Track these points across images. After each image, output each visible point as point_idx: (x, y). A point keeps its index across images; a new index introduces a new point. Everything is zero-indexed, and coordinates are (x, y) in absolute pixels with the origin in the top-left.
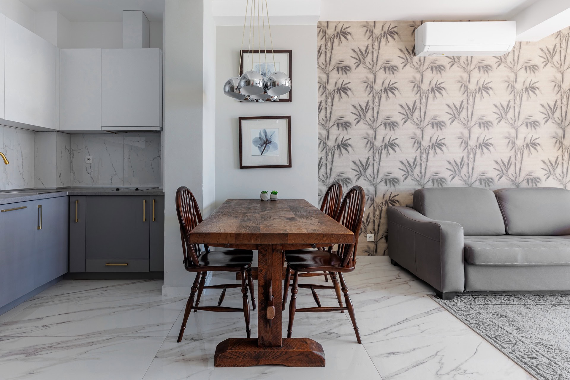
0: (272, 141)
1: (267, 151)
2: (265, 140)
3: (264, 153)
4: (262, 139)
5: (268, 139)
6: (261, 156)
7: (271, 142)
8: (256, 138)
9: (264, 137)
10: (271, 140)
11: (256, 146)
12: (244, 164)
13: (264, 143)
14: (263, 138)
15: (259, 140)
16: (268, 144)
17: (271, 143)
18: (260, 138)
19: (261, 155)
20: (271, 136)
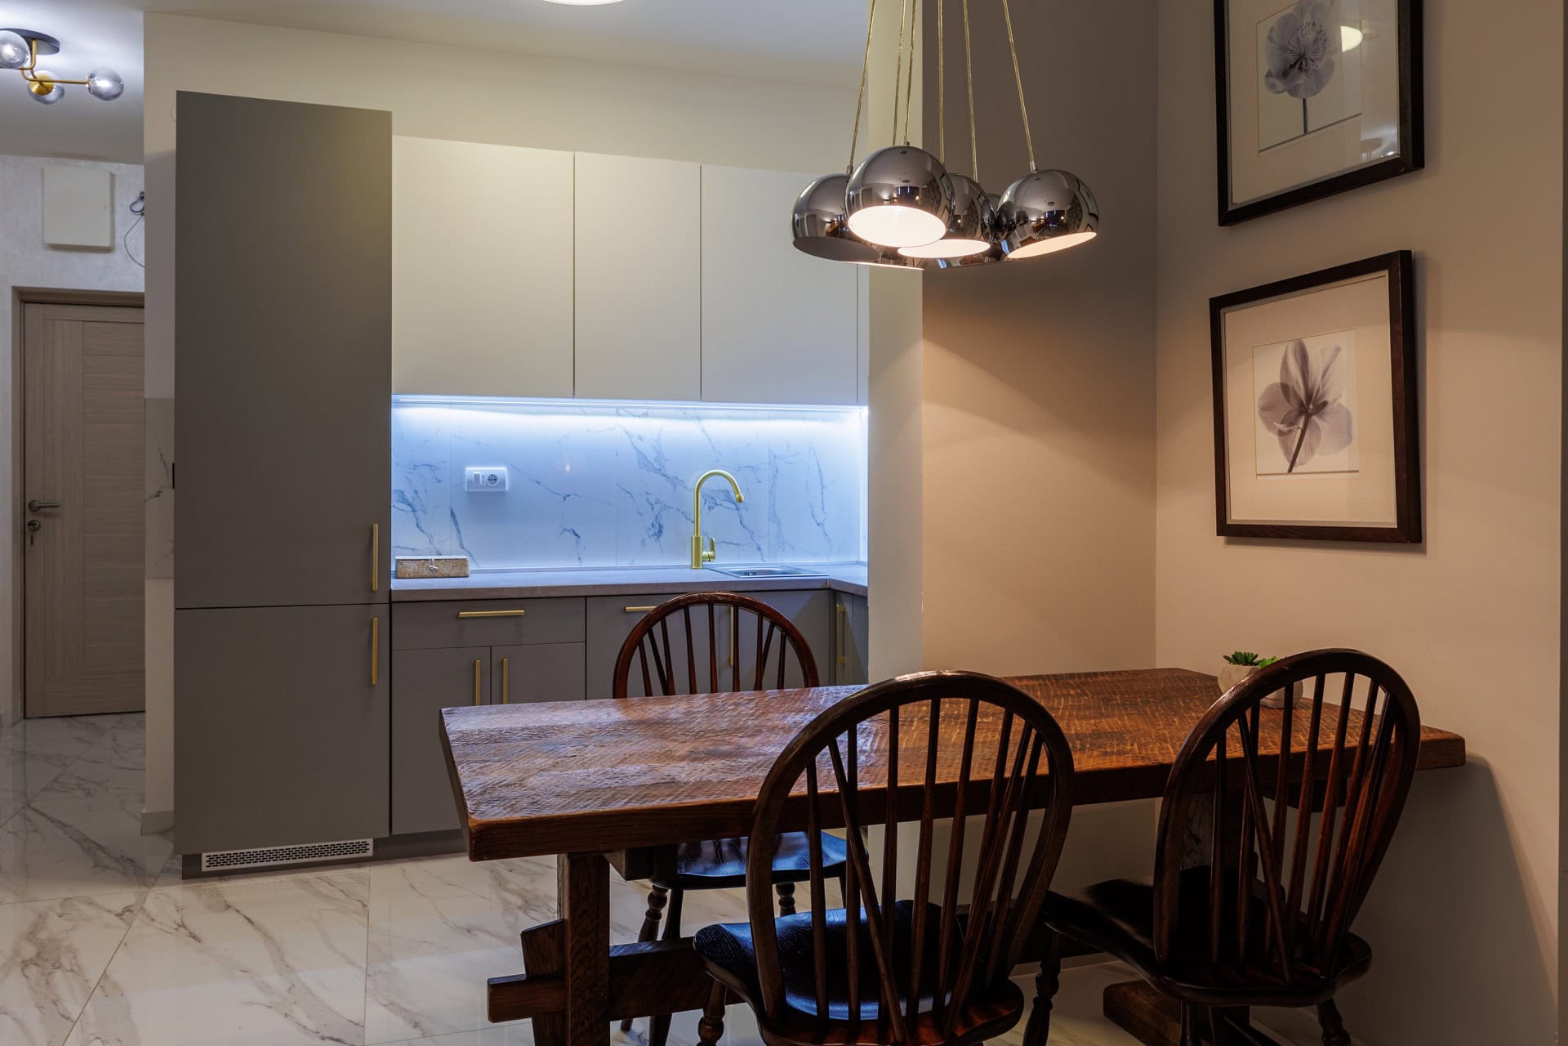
0: (1329, 398)
1: (1312, 451)
2: (1302, 393)
3: (1301, 464)
4: (1291, 391)
5: (1313, 389)
6: (1290, 477)
7: (1325, 404)
8: (1272, 386)
9: (1297, 383)
10: (1323, 395)
11: (1270, 427)
12: (1233, 518)
13: (1300, 414)
14: (1295, 385)
15: (1281, 394)
16: (1315, 418)
17: (1328, 409)
18: (1285, 388)
19: (1290, 471)
20: (1325, 372)
